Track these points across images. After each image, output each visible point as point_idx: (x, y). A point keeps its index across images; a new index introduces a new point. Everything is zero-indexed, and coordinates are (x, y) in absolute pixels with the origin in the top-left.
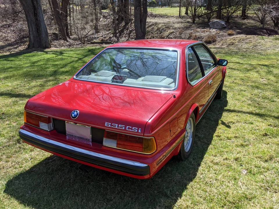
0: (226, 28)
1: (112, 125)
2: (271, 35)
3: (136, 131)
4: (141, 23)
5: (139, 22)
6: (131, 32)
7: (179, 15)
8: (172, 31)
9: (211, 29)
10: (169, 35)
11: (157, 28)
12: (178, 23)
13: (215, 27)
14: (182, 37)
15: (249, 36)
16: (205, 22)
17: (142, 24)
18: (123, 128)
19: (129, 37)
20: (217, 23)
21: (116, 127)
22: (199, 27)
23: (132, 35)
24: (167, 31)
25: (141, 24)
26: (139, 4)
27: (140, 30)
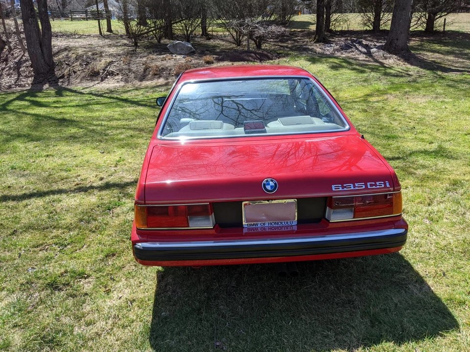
0: (195, 53)
1: (345, 187)
2: (262, 60)
3: (383, 186)
4: (41, 47)
5: (38, 46)
6: (19, 64)
7: (99, 33)
8: (109, 60)
9: (174, 55)
10: (106, 67)
11: (74, 56)
12: (110, 46)
13: (178, 53)
14: (132, 70)
15: (236, 63)
16: (154, 44)
17: (45, 51)
18: (362, 187)
19: (19, 75)
20: (181, 45)
21: (352, 188)
22: (150, 53)
23: (24, 71)
24: (100, 61)
25: (42, 50)
26: (31, 13)
27: (43, 60)
